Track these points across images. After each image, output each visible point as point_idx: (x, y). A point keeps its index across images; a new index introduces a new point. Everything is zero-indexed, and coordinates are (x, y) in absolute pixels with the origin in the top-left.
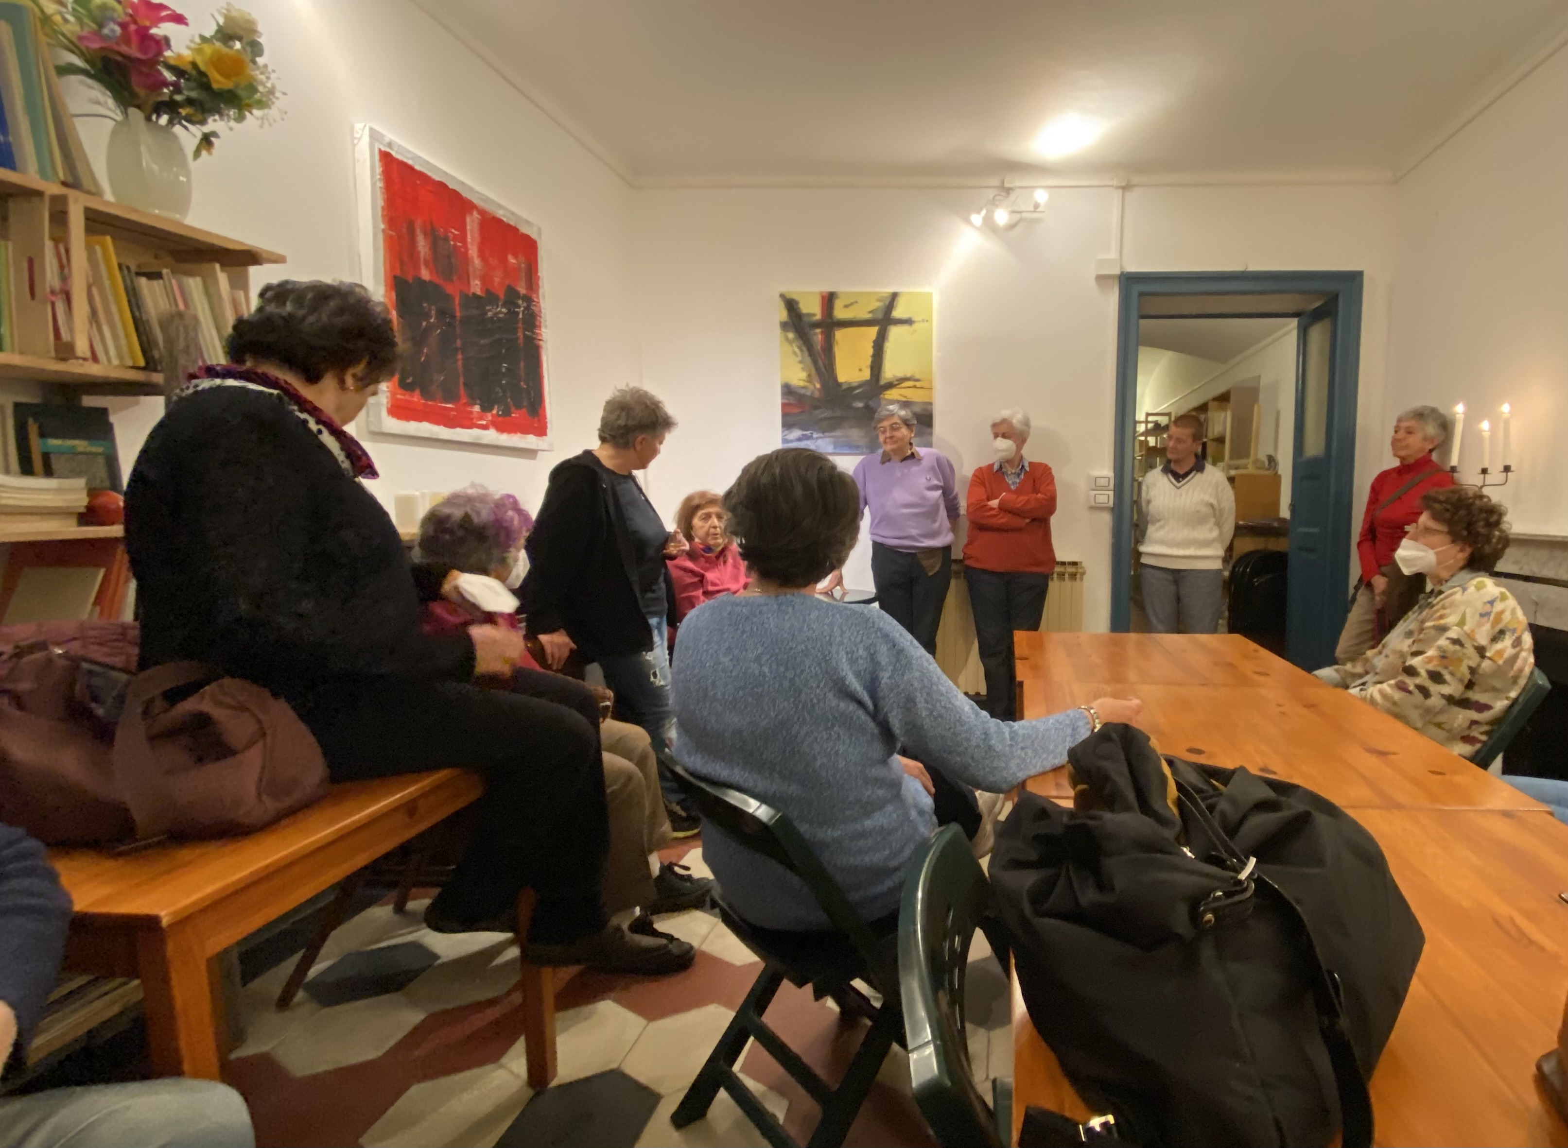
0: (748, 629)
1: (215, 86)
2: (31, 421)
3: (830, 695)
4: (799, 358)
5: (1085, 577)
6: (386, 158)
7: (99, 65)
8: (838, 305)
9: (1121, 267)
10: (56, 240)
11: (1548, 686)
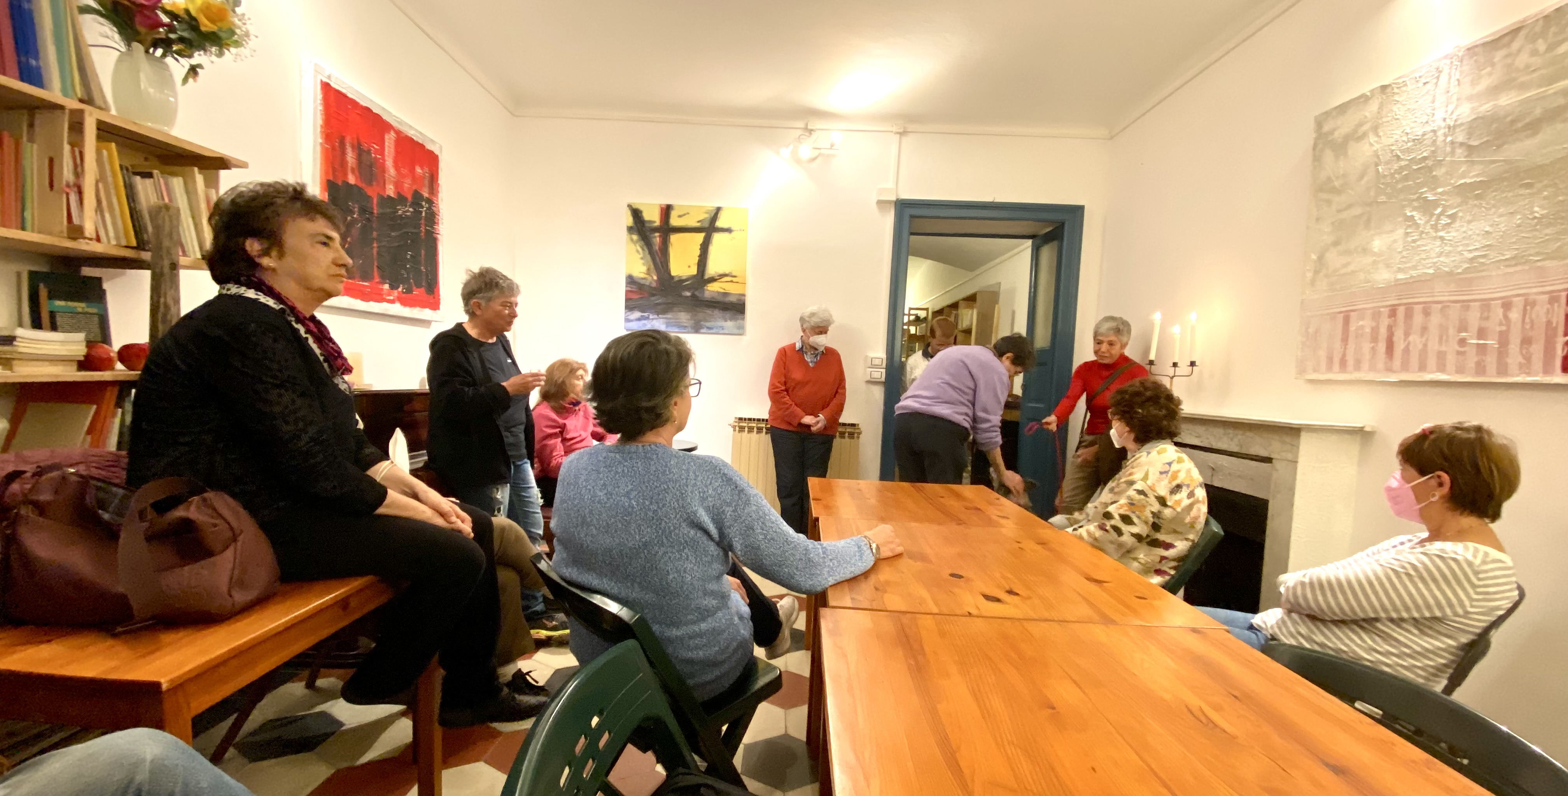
0: (620, 470)
1: (203, 29)
2: (42, 286)
3: (684, 525)
4: (641, 256)
5: (861, 436)
6: (326, 87)
7: (109, 6)
8: (674, 215)
9: (897, 195)
10: (72, 145)
11: (1222, 533)
